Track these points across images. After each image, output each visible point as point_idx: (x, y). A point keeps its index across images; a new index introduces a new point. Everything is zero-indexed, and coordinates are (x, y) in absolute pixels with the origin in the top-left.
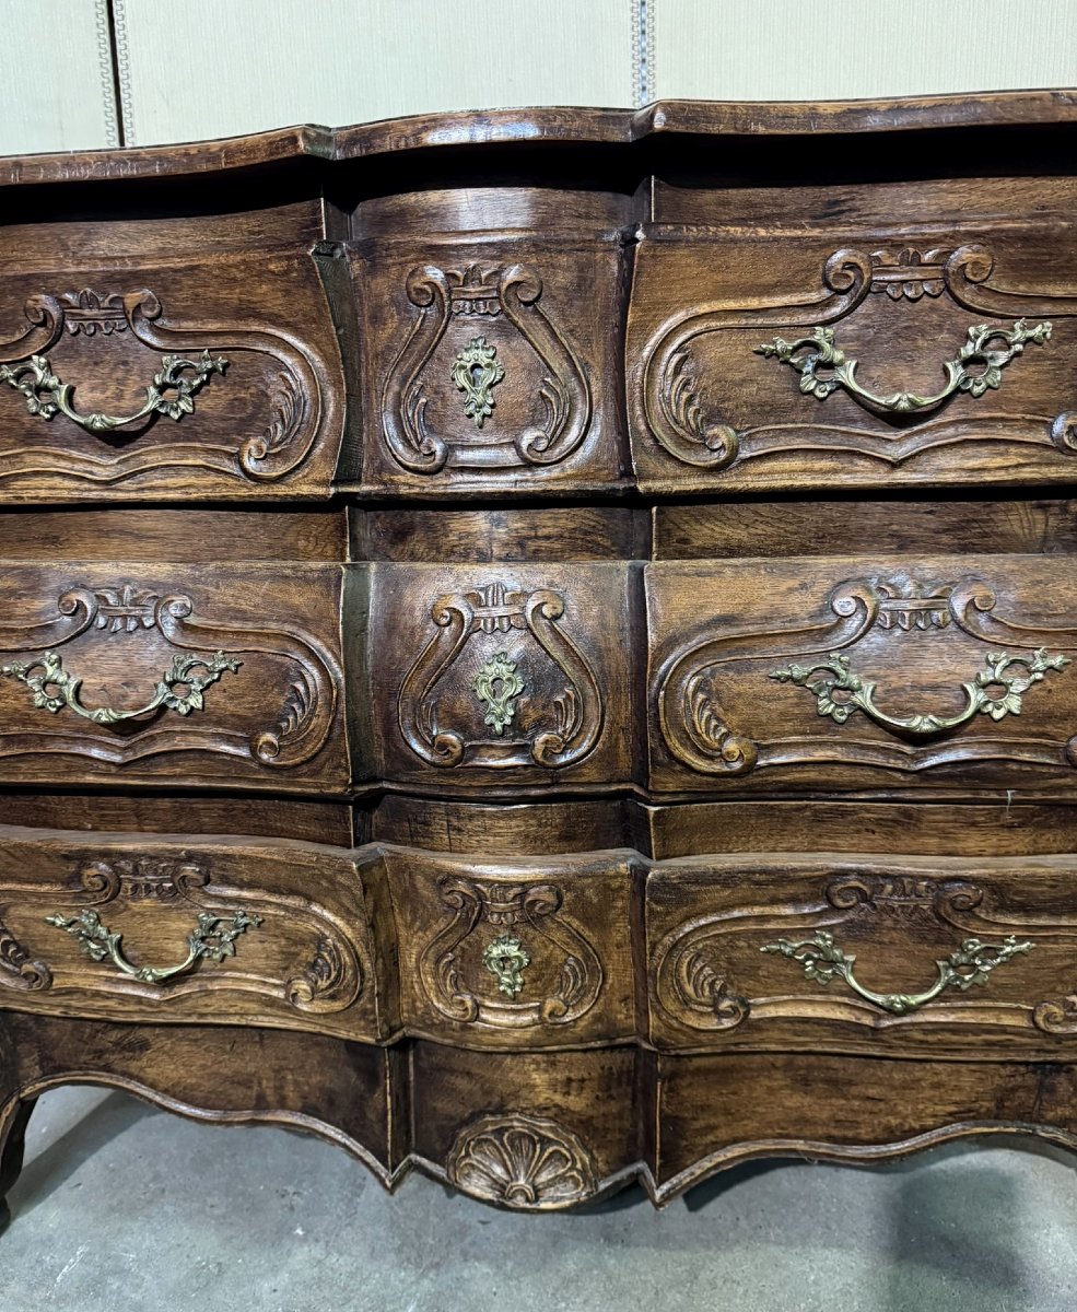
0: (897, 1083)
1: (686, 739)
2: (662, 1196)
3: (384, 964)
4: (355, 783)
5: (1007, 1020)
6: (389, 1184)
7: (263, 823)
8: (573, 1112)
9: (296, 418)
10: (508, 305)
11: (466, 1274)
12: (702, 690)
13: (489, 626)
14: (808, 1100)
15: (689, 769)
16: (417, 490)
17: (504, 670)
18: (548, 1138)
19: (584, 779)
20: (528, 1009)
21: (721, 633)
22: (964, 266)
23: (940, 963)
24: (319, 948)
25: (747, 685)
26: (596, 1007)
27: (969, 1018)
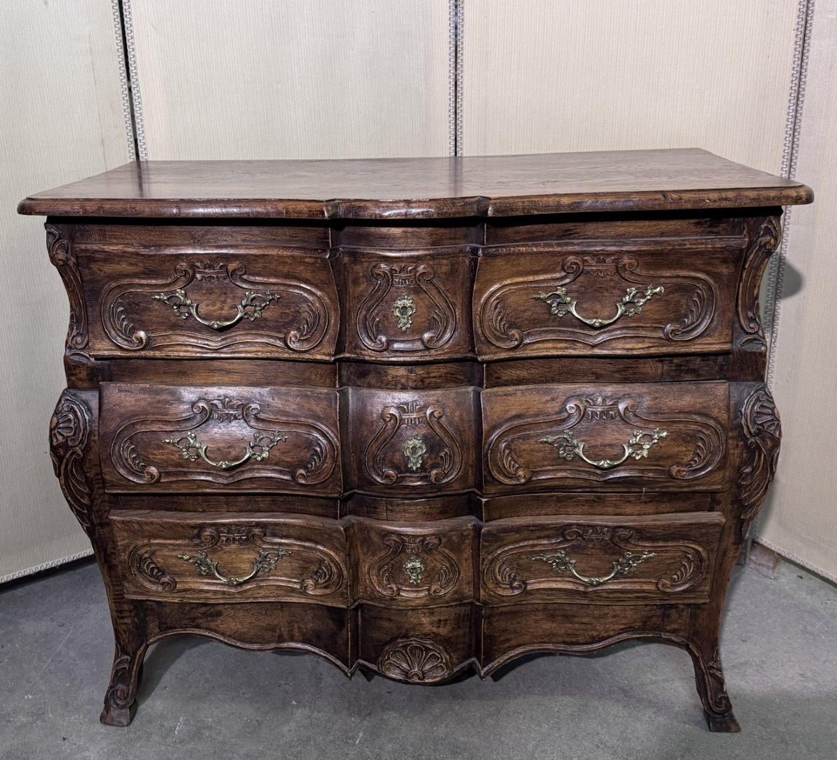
0: (596, 616)
1: (500, 471)
2: (485, 673)
3: (353, 572)
4: (345, 491)
5: (645, 587)
6: (349, 675)
7: (292, 507)
8: (442, 635)
9: (314, 323)
10: (419, 281)
11: (385, 717)
12: (508, 449)
13: (410, 422)
14: (554, 625)
15: (501, 483)
16: (374, 358)
17: (417, 442)
18: (429, 648)
19: (453, 488)
20: (423, 590)
21: (516, 423)
22: (625, 265)
23: (614, 563)
24: (320, 565)
25: (528, 446)
26: (455, 587)
27: (628, 587)
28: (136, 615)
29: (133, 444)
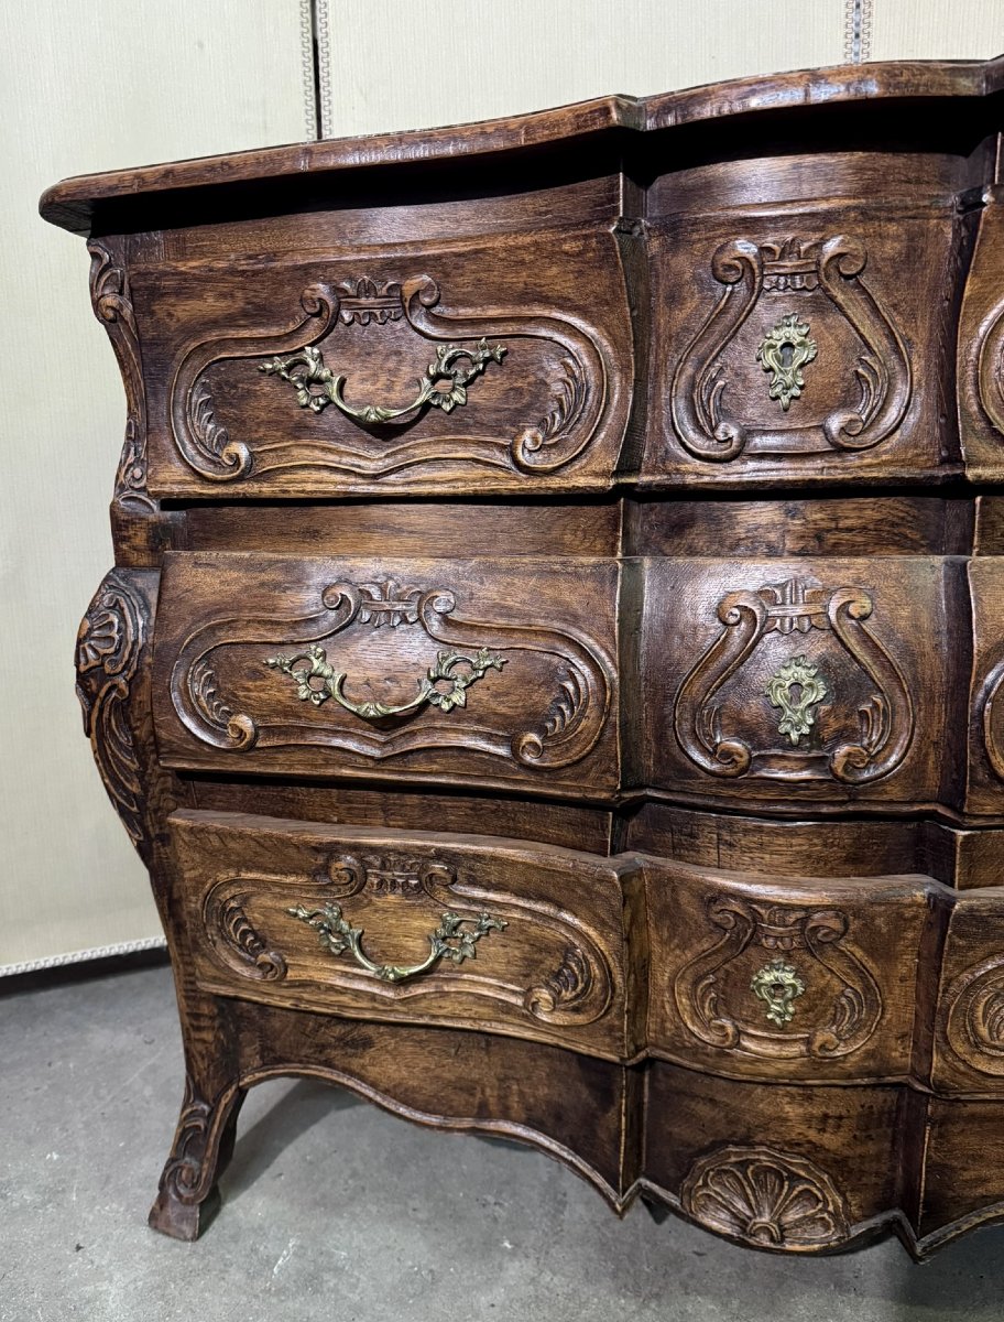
2: (924, 1249)
3: (636, 980)
4: (625, 788)
6: (619, 1208)
7: (511, 824)
8: (828, 1150)
9: (576, 406)
10: (827, 279)
11: (689, 1308)
13: (787, 625)
16: (706, 479)
17: (802, 674)
18: (799, 1176)
20: (795, 1040)
24: (565, 958)
26: (869, 1043)
28: (222, 1027)
29: (211, 668)
